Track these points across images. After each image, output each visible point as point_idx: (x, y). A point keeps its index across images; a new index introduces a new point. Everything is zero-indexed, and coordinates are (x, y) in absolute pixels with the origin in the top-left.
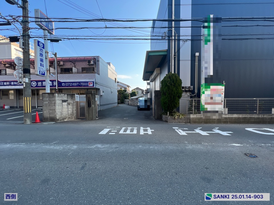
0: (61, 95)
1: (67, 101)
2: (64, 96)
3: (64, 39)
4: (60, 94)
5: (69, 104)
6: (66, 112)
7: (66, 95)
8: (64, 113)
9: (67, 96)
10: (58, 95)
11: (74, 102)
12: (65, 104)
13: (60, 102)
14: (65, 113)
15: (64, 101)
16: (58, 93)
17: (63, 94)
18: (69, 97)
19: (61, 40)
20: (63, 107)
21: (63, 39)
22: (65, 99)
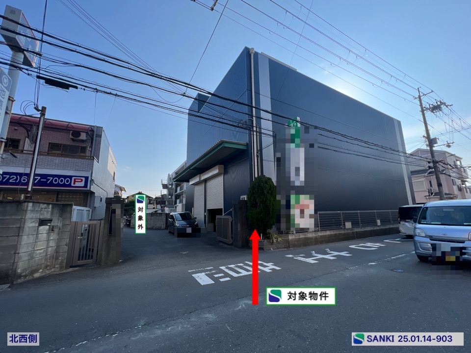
0: (39, 206)
1: (50, 221)
2: (45, 208)
3: (86, 88)
4: (38, 204)
5: (52, 229)
6: (42, 251)
7: (50, 206)
8: (36, 255)
9: (53, 208)
10: (33, 206)
11: (68, 222)
12: (44, 229)
13: (33, 224)
14: (40, 254)
15: (42, 222)
16: (33, 202)
17: (45, 205)
18: (56, 211)
19: (76, 88)
20: (37, 237)
21: (83, 87)
22: (47, 216)
